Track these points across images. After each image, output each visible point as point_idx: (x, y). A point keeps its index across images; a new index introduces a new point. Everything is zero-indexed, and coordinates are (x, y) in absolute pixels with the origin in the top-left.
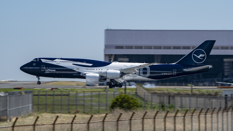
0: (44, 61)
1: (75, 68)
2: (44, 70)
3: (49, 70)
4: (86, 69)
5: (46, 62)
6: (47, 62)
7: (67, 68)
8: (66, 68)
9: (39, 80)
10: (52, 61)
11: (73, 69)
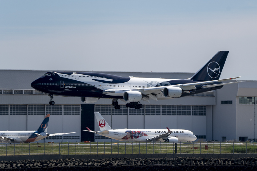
0: (61, 75)
1: (97, 85)
2: (63, 87)
3: (69, 87)
4: (108, 86)
5: (63, 77)
6: (65, 77)
7: (89, 84)
8: (87, 84)
9: (52, 99)
10: (70, 75)
11: (94, 86)
